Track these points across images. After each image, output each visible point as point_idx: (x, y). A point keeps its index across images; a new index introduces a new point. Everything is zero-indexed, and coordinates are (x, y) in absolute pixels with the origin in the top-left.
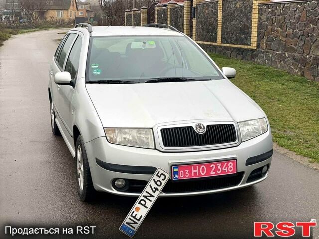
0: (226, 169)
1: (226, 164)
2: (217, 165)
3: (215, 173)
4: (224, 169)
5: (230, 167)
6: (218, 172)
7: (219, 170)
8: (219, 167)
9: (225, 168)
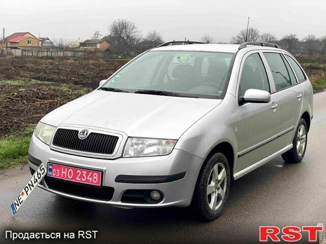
0: (91, 179)
1: (91, 173)
2: (83, 172)
3: (79, 179)
4: (88, 178)
5: (95, 178)
7: (84, 178)
8: (84, 175)
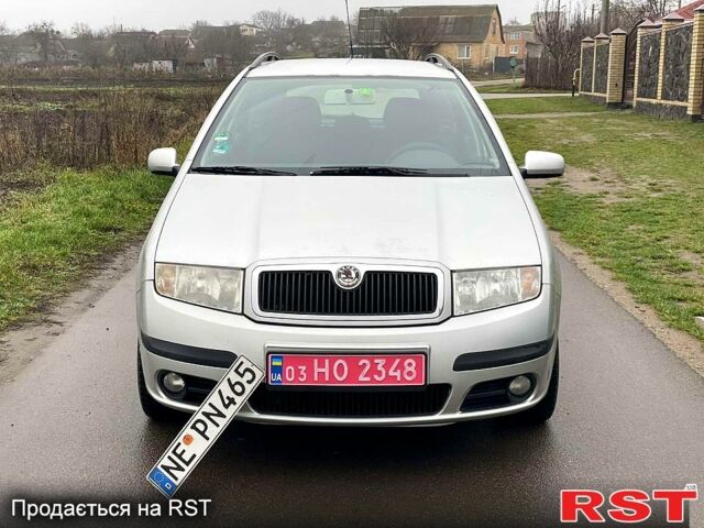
0: (398, 374)
1: (398, 361)
2: (376, 361)
3: (368, 379)
4: (391, 373)
5: (408, 369)
6: (376, 377)
7: (380, 374)
8: (380, 368)
9: (395, 371)
